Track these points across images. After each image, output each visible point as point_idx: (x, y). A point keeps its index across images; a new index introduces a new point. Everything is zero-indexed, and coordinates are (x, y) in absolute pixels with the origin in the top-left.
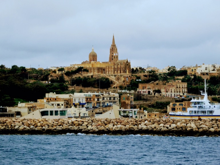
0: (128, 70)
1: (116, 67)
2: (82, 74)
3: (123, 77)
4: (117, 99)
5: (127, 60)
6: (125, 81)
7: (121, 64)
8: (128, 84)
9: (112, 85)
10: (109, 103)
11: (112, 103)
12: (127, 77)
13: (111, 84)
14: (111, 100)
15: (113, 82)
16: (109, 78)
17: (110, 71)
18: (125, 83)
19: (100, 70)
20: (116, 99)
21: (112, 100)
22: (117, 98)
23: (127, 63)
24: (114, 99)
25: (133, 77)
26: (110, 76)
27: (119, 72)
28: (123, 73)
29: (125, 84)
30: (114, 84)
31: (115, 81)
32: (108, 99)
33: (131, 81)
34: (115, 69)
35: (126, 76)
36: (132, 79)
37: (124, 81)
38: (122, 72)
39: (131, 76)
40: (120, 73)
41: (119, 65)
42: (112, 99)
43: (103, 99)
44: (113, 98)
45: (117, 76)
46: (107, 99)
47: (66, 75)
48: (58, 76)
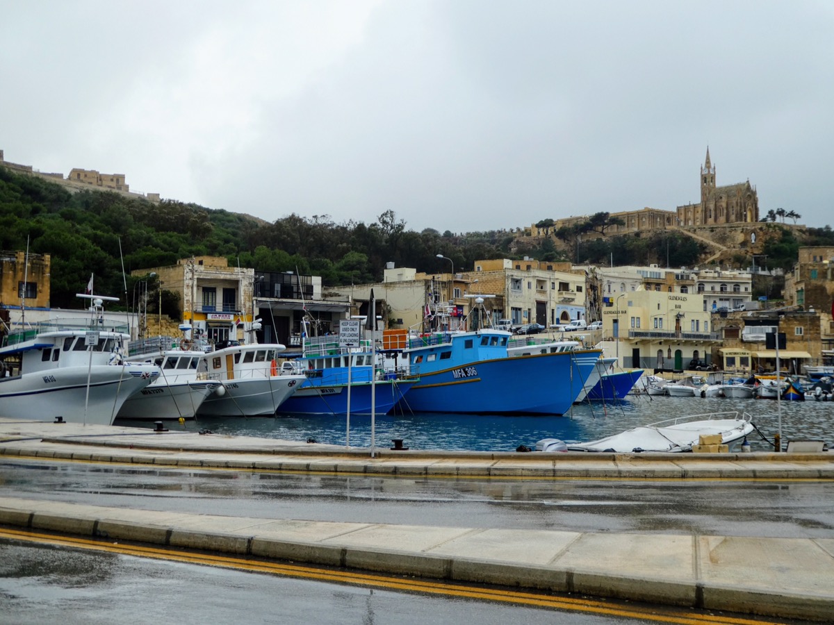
0: (752, 214)
1: (712, 206)
2: (604, 232)
3: (739, 231)
4: (746, 289)
5: (746, 185)
6: (749, 244)
7: (728, 196)
8: (756, 252)
9: (703, 256)
10: (721, 302)
11: (727, 302)
12: (753, 231)
13: (701, 255)
14: (726, 293)
15: (706, 248)
16: (693, 236)
17: (689, 219)
18: (748, 249)
19: (658, 220)
20: (742, 289)
21: (731, 293)
22: (747, 286)
23: (749, 193)
24: (736, 290)
25: (771, 230)
26: (695, 230)
27: (722, 219)
28: (737, 221)
29: (747, 252)
30: (710, 253)
31: (712, 243)
32: (718, 288)
33: (765, 242)
34: (708, 214)
35: (748, 228)
36: (768, 238)
37: (744, 244)
38: (733, 217)
39: (764, 227)
40: (728, 220)
41: (724, 199)
42: (728, 290)
43: (699, 288)
44: (732, 285)
45: (718, 230)
46: (712, 288)
47: (559, 238)
48: (538, 242)
